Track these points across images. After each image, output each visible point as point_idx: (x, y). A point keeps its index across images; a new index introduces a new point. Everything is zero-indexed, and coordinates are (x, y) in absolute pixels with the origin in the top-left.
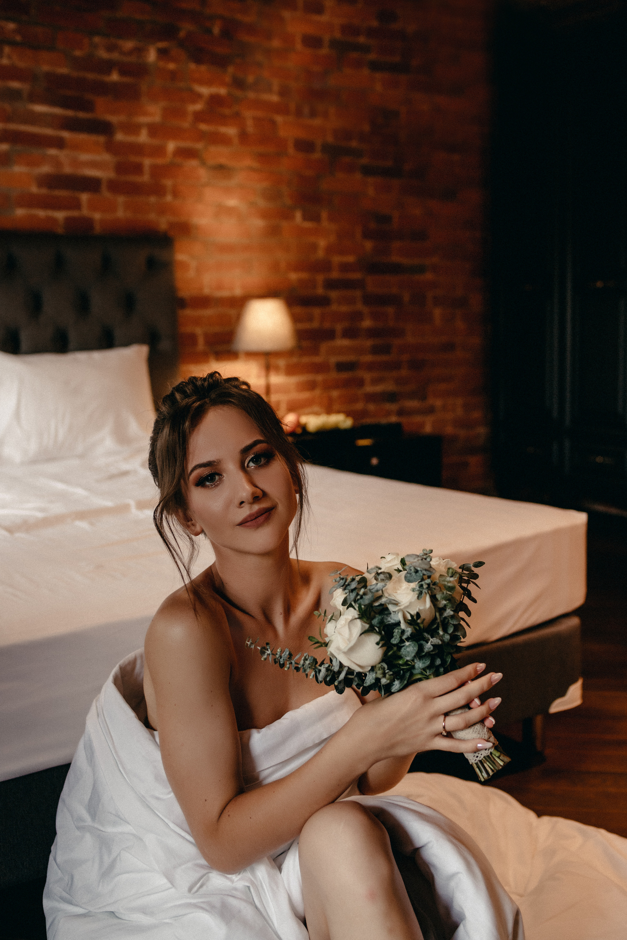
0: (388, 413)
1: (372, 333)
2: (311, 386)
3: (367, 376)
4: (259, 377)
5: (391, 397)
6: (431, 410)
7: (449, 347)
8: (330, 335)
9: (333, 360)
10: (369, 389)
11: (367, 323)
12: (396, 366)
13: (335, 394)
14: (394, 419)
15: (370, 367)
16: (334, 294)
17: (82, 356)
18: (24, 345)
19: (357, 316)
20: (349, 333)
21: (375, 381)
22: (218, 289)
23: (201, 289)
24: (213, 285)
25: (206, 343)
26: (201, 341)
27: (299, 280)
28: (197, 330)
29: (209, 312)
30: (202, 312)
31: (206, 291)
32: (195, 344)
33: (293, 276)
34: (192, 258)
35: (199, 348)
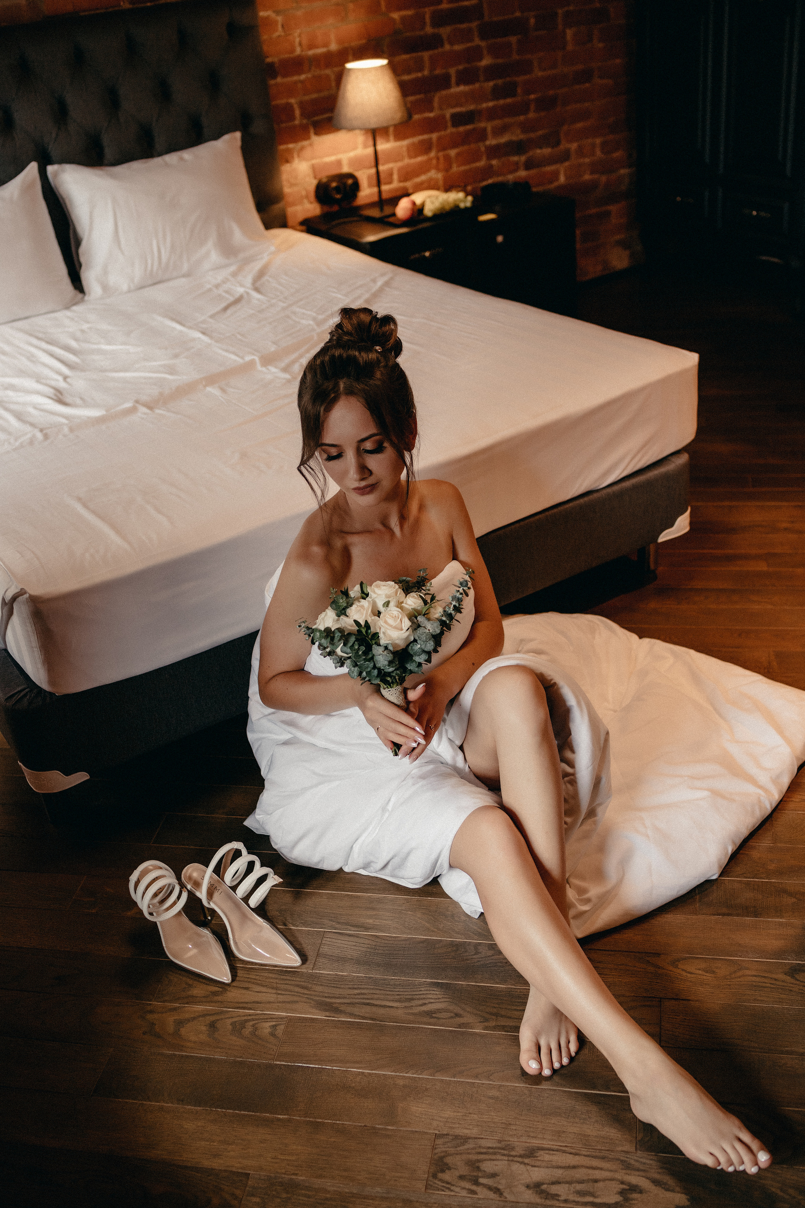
0: (516, 167)
1: (492, 72)
2: (425, 147)
3: (489, 126)
4: (365, 146)
5: (518, 147)
6: (565, 156)
7: (586, 76)
8: (444, 82)
9: (449, 113)
10: (491, 141)
11: (486, 62)
12: (523, 108)
13: (453, 153)
14: (522, 173)
15: (492, 114)
16: (445, 31)
17: (171, 158)
18: (109, 153)
19: (475, 54)
20: (465, 78)
21: (499, 131)
22: (311, 47)
23: (293, 51)
24: (305, 42)
25: (302, 115)
26: (297, 113)
27: (403, 19)
28: (292, 101)
29: (303, 77)
30: (295, 78)
31: (298, 51)
32: (292, 118)
33: (396, 15)
34: (278, 12)
35: (297, 122)
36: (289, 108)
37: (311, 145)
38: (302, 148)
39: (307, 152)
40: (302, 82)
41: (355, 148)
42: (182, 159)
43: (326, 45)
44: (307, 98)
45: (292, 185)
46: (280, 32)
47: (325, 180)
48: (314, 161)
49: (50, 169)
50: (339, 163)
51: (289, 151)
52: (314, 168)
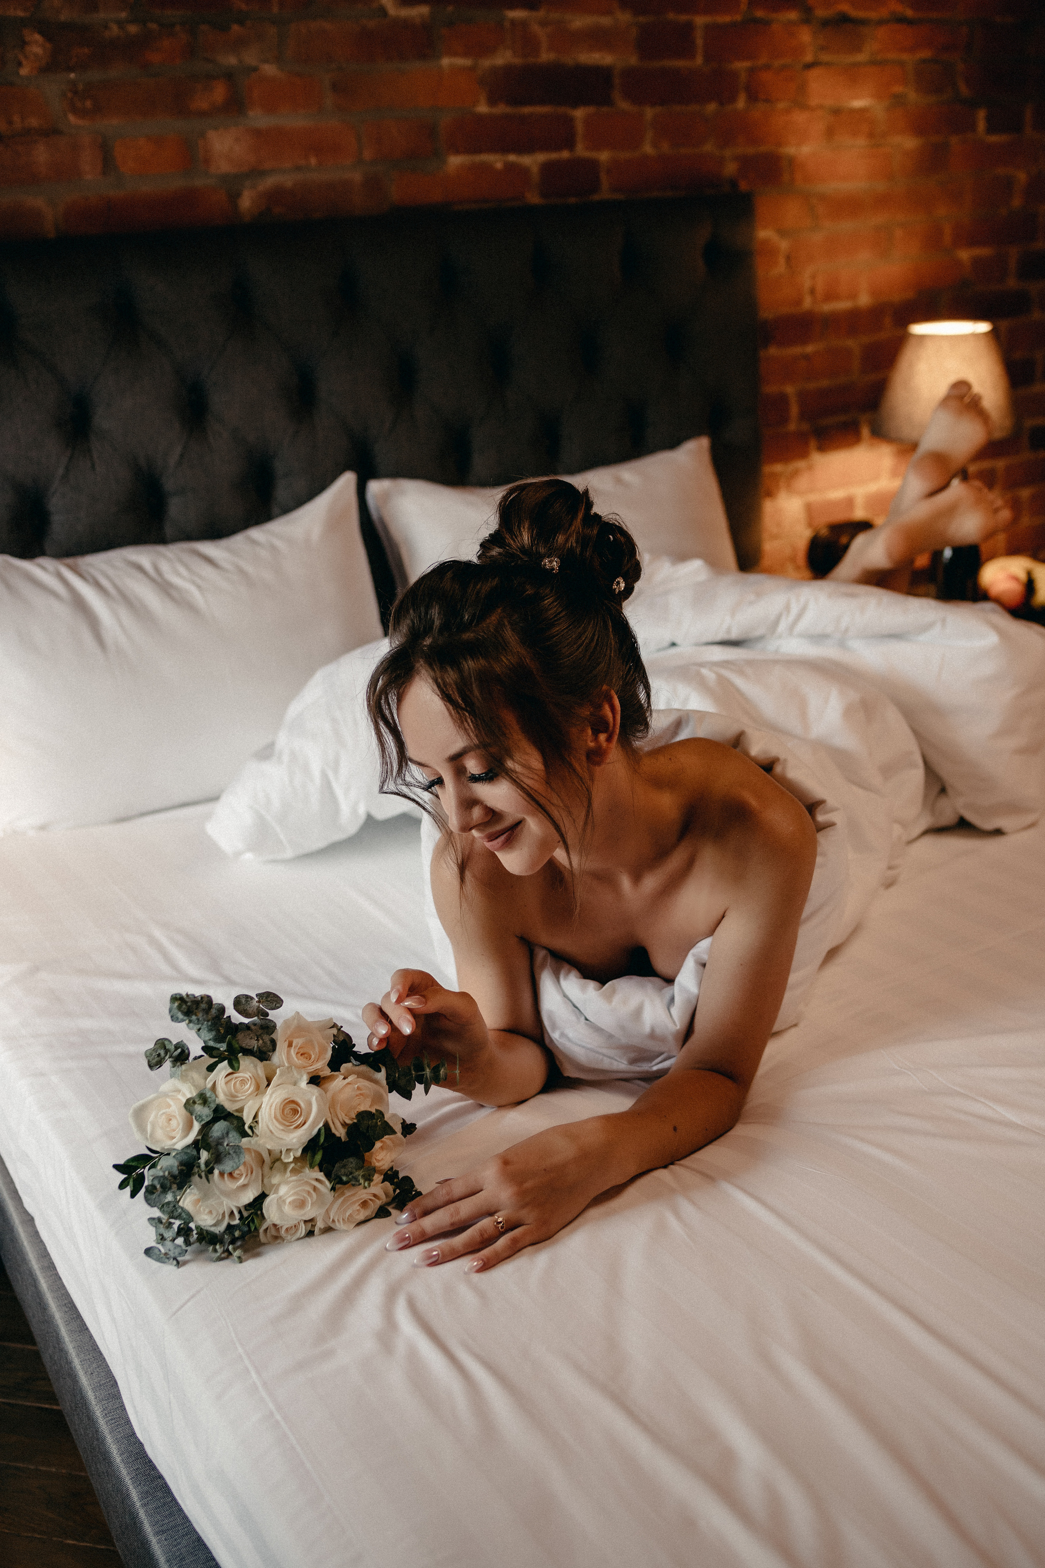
16: (1035, 287)
22: (830, 296)
23: (799, 302)
24: (820, 287)
25: (804, 415)
26: (794, 410)
27: (977, 262)
28: (790, 390)
29: (810, 349)
30: (797, 350)
31: (807, 303)
32: (784, 419)
33: (965, 255)
34: (783, 233)
35: (792, 427)
36: (782, 400)
37: (810, 468)
38: (796, 473)
39: (802, 482)
40: (807, 357)
41: (876, 477)
42: (619, 481)
43: (853, 296)
44: (812, 386)
45: (775, 537)
46: (780, 268)
47: (824, 532)
48: (814, 497)
49: (375, 487)
50: (850, 502)
51: (775, 476)
52: (809, 509)
